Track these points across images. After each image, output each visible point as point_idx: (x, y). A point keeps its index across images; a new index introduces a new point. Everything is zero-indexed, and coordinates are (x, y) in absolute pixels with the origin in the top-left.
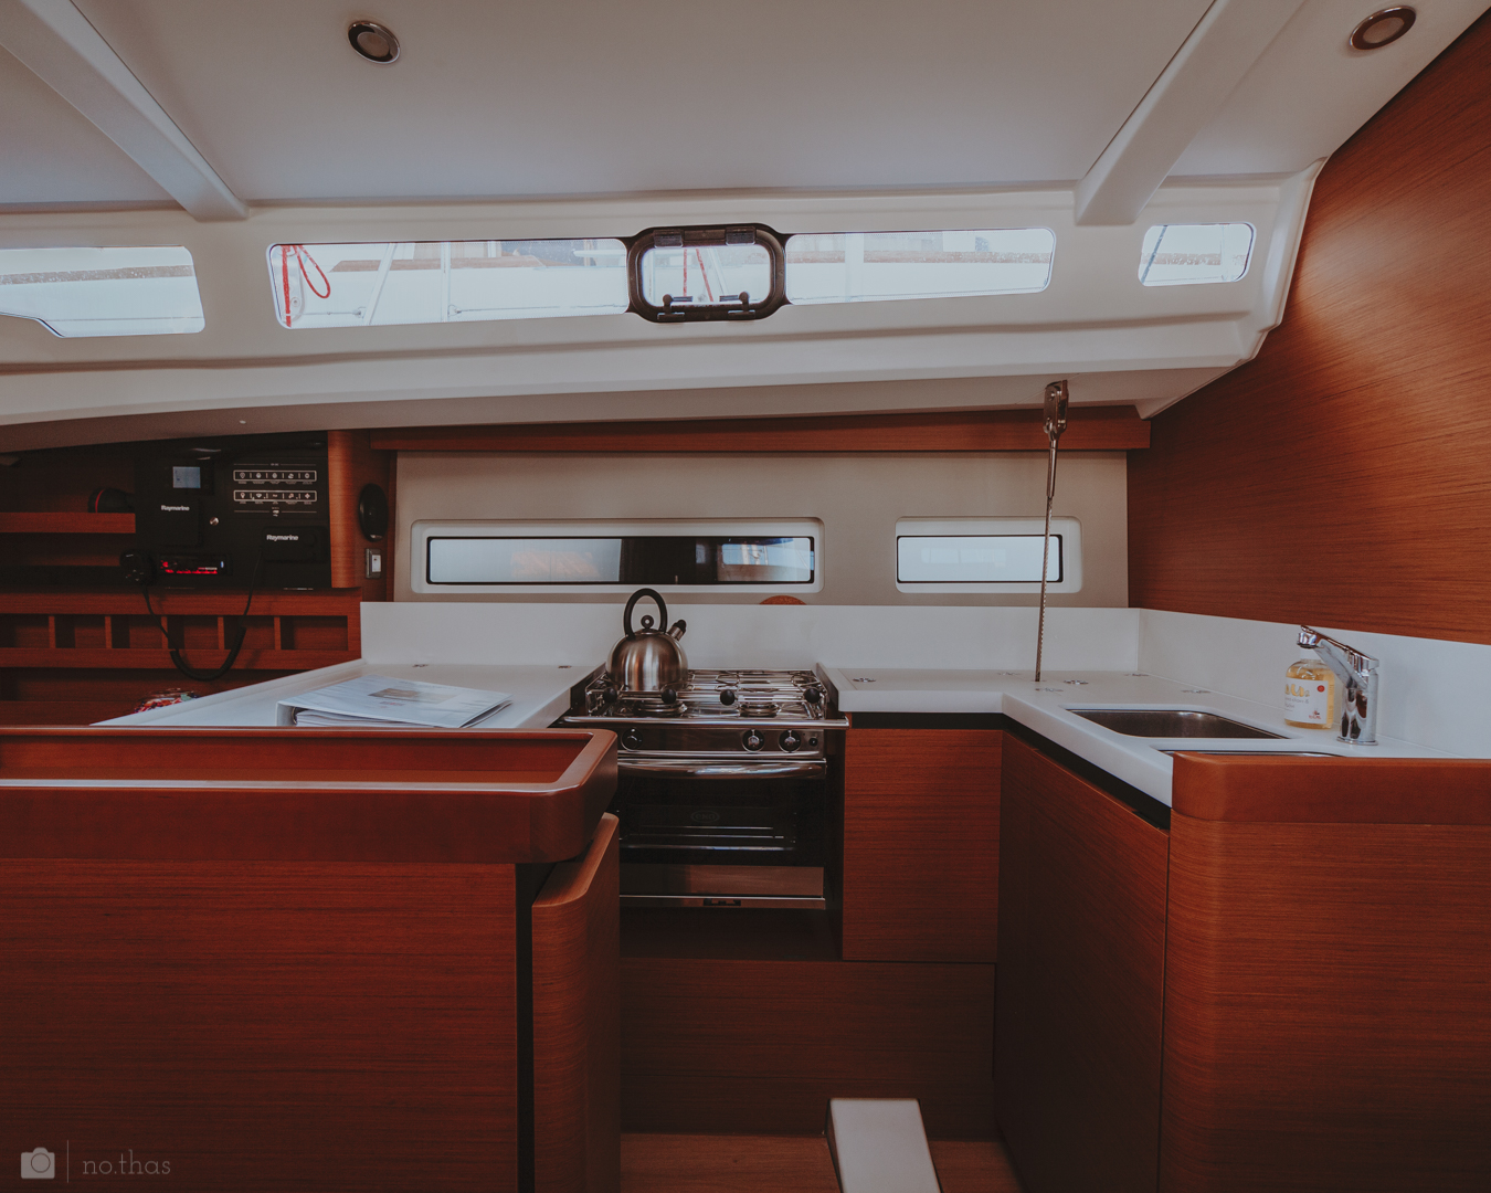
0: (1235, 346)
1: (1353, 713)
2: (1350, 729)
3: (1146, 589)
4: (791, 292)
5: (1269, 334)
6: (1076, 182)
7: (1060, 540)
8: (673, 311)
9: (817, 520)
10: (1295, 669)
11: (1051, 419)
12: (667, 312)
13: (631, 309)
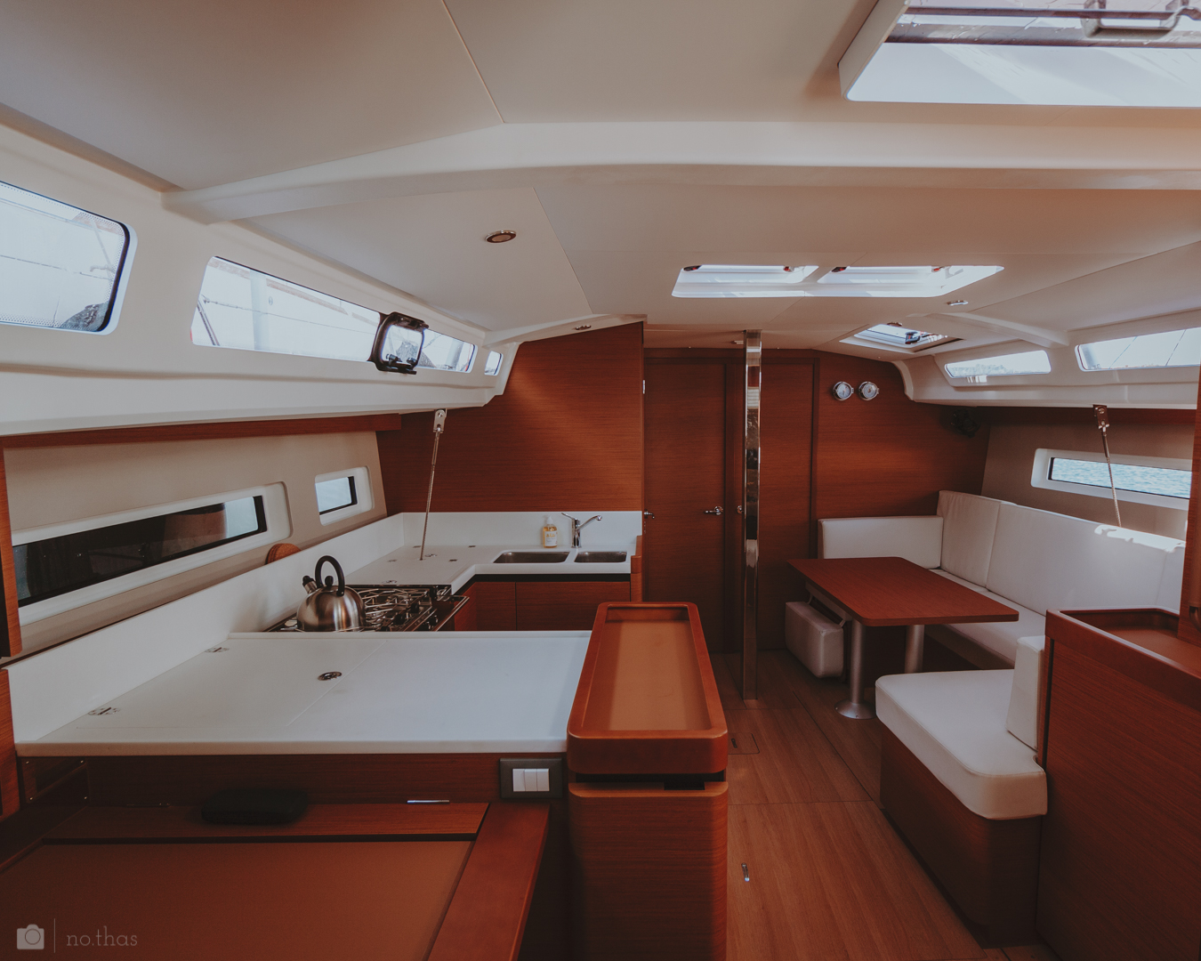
0: (485, 398)
1: (577, 536)
2: (576, 544)
5: (496, 397)
6: (489, 330)
7: (351, 480)
8: (393, 366)
9: (282, 483)
10: (547, 528)
11: (439, 426)
12: (391, 366)
13: (371, 359)
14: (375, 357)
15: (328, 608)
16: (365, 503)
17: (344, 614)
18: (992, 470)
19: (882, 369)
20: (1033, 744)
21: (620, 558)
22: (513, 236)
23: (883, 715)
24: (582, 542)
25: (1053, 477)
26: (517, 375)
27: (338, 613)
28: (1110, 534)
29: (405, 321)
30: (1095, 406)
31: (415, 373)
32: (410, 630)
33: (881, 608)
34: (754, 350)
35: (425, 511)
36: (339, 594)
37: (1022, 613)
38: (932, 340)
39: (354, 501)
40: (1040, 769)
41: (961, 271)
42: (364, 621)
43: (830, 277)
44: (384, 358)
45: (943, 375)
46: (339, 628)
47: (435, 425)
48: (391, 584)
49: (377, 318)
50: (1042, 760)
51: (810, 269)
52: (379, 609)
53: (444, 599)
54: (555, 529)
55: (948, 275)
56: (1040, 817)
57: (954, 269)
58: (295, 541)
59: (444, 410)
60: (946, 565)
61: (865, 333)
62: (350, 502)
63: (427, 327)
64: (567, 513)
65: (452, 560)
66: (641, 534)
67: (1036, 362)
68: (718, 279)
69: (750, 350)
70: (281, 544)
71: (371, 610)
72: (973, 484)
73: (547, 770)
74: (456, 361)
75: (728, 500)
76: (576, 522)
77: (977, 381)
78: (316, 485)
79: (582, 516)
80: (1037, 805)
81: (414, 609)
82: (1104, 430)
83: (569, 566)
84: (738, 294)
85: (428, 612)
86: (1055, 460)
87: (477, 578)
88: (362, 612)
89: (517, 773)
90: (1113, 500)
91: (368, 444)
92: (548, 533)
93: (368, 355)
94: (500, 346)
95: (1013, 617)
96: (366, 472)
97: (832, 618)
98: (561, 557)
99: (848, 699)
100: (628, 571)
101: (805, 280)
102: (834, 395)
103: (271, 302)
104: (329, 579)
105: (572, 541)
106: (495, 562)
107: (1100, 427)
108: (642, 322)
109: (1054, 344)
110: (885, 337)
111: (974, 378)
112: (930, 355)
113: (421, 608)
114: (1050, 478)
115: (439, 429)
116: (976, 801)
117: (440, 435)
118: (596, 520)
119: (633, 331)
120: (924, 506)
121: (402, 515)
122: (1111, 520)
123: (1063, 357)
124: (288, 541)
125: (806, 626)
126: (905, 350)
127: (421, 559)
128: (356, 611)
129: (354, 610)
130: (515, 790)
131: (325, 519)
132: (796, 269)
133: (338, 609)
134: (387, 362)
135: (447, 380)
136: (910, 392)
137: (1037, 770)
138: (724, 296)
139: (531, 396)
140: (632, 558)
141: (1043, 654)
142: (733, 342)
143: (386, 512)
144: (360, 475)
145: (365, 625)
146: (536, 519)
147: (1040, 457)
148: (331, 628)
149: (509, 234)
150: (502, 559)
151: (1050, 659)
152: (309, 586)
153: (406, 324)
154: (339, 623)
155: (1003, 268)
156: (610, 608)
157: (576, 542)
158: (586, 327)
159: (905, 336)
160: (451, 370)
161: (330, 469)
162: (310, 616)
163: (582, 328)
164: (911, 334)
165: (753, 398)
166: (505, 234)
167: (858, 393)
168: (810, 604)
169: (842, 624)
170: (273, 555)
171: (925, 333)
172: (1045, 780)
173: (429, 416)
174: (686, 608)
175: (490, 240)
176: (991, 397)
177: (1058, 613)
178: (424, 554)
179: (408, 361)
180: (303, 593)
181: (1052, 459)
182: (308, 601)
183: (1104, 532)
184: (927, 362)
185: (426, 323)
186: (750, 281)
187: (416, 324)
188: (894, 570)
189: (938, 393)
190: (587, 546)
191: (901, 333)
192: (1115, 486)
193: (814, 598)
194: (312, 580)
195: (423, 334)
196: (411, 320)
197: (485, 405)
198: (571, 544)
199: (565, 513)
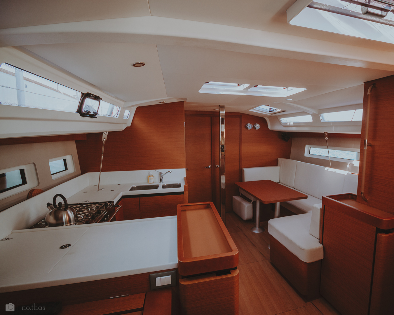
0: (122, 128)
3: (89, 168)
5: (128, 127)
6: (126, 102)
7: (65, 161)
8: (87, 114)
9: (34, 163)
10: (150, 176)
11: (104, 138)
12: (86, 115)
13: (78, 111)
14: (79, 111)
15: (60, 216)
16: (71, 169)
17: (68, 218)
18: (293, 151)
19: (261, 120)
20: (318, 237)
21: (179, 186)
22: (144, 65)
23: (271, 232)
24: (163, 180)
25: (310, 153)
26: (136, 119)
27: (65, 218)
28: (329, 170)
29: (93, 96)
30: (324, 132)
31: (96, 118)
32: (96, 222)
33: (267, 198)
34: (223, 112)
35: (99, 171)
36: (65, 210)
37: (309, 196)
38: (277, 111)
39: (66, 169)
40: (322, 245)
41: (292, 89)
42: (77, 219)
43: (253, 89)
44: (84, 111)
45: (280, 122)
46: (66, 224)
47: (103, 138)
48: (86, 202)
49: (80, 95)
50: (321, 242)
51: (247, 85)
52: (83, 213)
53: (110, 207)
54: (153, 176)
55: (288, 90)
56: (322, 260)
57: (290, 88)
58: (41, 187)
59: (107, 132)
60: (281, 181)
61: (257, 108)
62: (64, 169)
63: (101, 99)
64: (158, 170)
65: (111, 191)
66: (185, 177)
67: (308, 119)
68: (215, 87)
69: (221, 112)
70: (34, 189)
71: (79, 214)
72: (287, 156)
73: (170, 276)
74: (111, 113)
75: (213, 163)
76: (161, 173)
77: (290, 124)
78: (49, 163)
79: (163, 171)
80: (321, 256)
81: (99, 212)
82: (327, 139)
83: (160, 190)
85: (104, 213)
86: (311, 148)
87: (123, 197)
88: (76, 216)
89: (158, 279)
90: (329, 160)
91: (72, 146)
92: (150, 178)
93: (76, 110)
94: (129, 108)
95: (306, 197)
96: (71, 157)
97: (249, 201)
98: (156, 187)
99: (255, 226)
100: (183, 191)
101: (244, 90)
102: (246, 127)
103: (26, 86)
104: (60, 204)
105: (160, 180)
106: (130, 190)
107: (326, 139)
108: (184, 101)
109: (314, 113)
110: (263, 109)
111: (289, 123)
112: (276, 116)
113: (101, 211)
114: (310, 154)
115: (105, 140)
116: (304, 258)
117: (105, 142)
118: (169, 173)
119: (181, 104)
120: (274, 163)
121: (88, 173)
122: (329, 166)
123: (316, 117)
124: (38, 188)
125: (240, 204)
126: (269, 114)
127: (98, 191)
128: (73, 216)
129: (72, 215)
130: (157, 286)
131: (54, 177)
132: (241, 85)
133: (65, 216)
134: (85, 113)
135: (108, 120)
136: (269, 127)
137: (320, 246)
138: (216, 93)
139: (142, 126)
140: (184, 186)
141: (321, 210)
142: (214, 109)
143: (81, 173)
144: (69, 158)
145: (77, 221)
146: (144, 173)
147: (307, 147)
148: (62, 224)
149: (142, 63)
150: (132, 189)
151: (323, 211)
152: (50, 207)
153: (93, 97)
154: (65, 222)
155: (306, 89)
156: (181, 206)
157: (161, 181)
158: (163, 102)
159: (269, 109)
160: (109, 116)
161: (56, 156)
162: (52, 220)
163: (162, 102)
164: (271, 109)
165: (223, 128)
166: (141, 63)
167: (254, 127)
168: (241, 196)
169: (252, 202)
170: (31, 194)
171: (275, 108)
172: (323, 248)
173: (100, 134)
174: (209, 204)
175: (134, 65)
176: (294, 129)
177: (325, 197)
178: (99, 189)
179: (93, 113)
180: (47, 210)
181: (310, 148)
182: (50, 214)
183: (327, 169)
184: (275, 118)
185: (101, 98)
186: (226, 88)
187: (97, 98)
188: (267, 184)
189: (278, 128)
190: (166, 182)
191: (268, 108)
192: (330, 156)
193: (242, 194)
194: (51, 204)
195: (100, 102)
196: (95, 96)
197: (123, 130)
198: (159, 181)
199: (157, 170)
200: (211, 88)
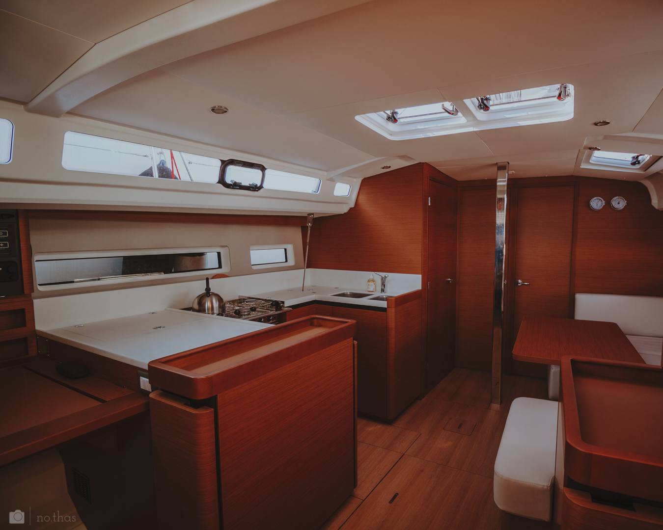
0: (344, 209)
1: (383, 288)
2: (383, 291)
3: (311, 263)
4: (264, 185)
5: (350, 209)
7: (286, 251)
8: (235, 186)
10: (370, 281)
11: (309, 222)
12: (233, 186)
13: (219, 182)
14: (222, 181)
16: (291, 262)
17: (210, 305)
26: (361, 196)
27: (208, 304)
31: (261, 191)
39: (286, 260)
44: (228, 180)
46: (207, 312)
47: (307, 222)
49: (219, 162)
54: (374, 281)
59: (313, 214)
63: (266, 167)
65: (313, 293)
68: (419, 127)
76: (383, 278)
84: (431, 135)
87: (315, 302)
88: (221, 306)
89: (141, 378)
93: (217, 180)
100: (386, 306)
102: (590, 207)
108: (422, 163)
110: (614, 161)
115: (310, 224)
121: (309, 270)
127: (303, 290)
129: (216, 305)
130: (141, 388)
134: (230, 184)
136: (655, 203)
138: (423, 137)
144: (290, 248)
148: (203, 311)
154: (207, 309)
158: (388, 167)
159: (630, 160)
164: (636, 158)
178: (305, 289)
179: (249, 184)
195: (263, 171)
196: (243, 163)
197: (345, 213)
198: (380, 291)
199: (377, 273)
200: (414, 129)
